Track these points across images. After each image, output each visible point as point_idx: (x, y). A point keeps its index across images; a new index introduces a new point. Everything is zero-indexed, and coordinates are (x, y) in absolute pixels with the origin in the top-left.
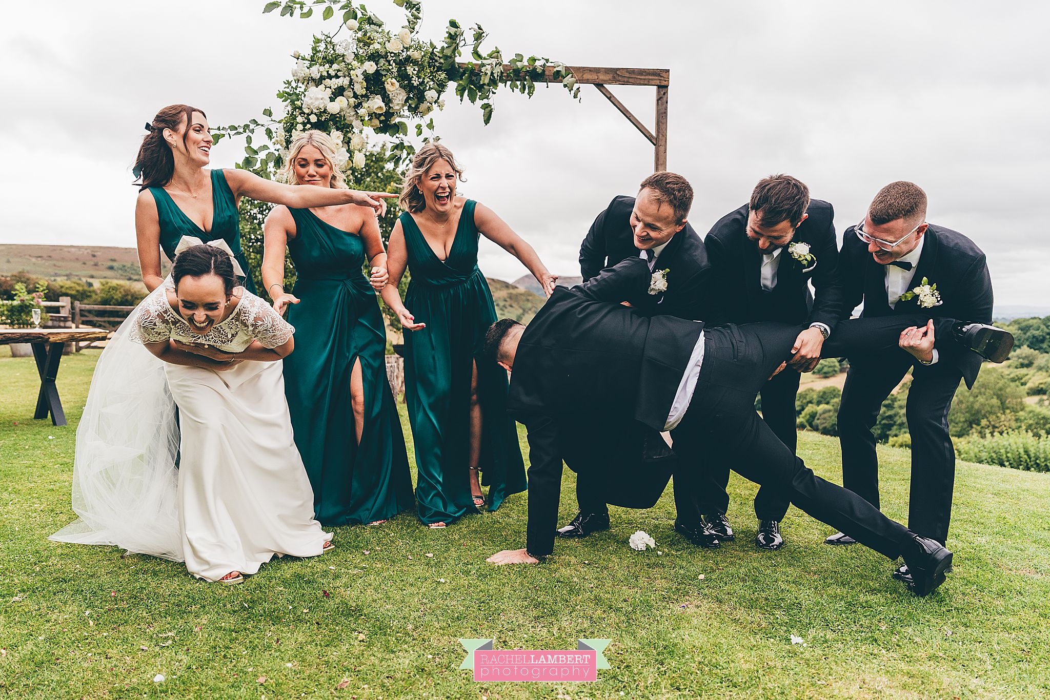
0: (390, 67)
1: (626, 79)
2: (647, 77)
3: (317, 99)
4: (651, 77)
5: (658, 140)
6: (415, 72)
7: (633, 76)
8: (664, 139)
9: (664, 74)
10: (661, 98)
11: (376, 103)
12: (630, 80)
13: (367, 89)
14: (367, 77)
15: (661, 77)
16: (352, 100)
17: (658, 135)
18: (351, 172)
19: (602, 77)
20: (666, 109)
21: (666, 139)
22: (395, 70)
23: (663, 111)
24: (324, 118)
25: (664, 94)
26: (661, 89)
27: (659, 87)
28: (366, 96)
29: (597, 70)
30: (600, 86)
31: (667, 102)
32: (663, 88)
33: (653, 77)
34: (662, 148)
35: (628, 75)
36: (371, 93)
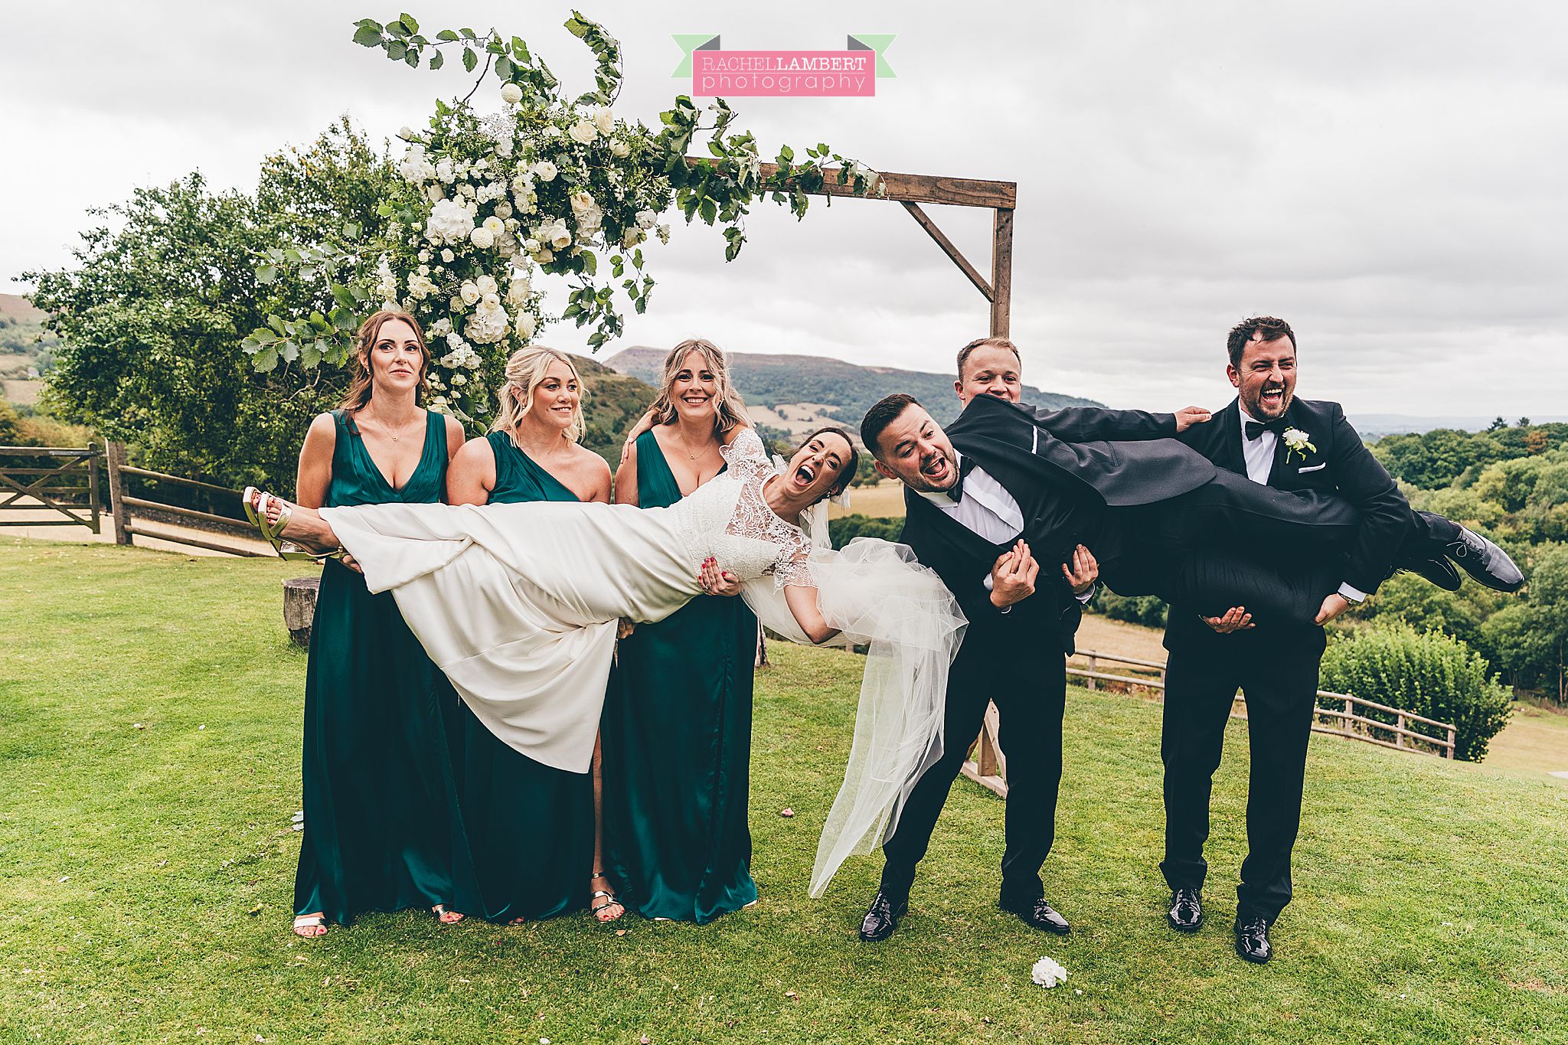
0: (579, 170)
1: (950, 196)
2: (982, 194)
3: (454, 222)
4: (988, 195)
5: (997, 294)
6: (620, 179)
7: (961, 191)
8: (1006, 292)
9: (1008, 191)
10: (1002, 227)
11: (556, 231)
12: (957, 197)
13: (539, 205)
14: (539, 186)
15: (1004, 194)
16: (512, 222)
17: (997, 287)
18: (508, 342)
19: (914, 190)
20: (1010, 245)
21: (1009, 294)
22: (586, 174)
23: (1005, 248)
24: (464, 252)
25: (1007, 221)
26: (1002, 214)
27: (1000, 210)
28: (537, 217)
29: (905, 180)
30: (910, 205)
31: (1011, 235)
32: (1005, 213)
33: (991, 195)
34: (1002, 307)
35: (953, 189)
36: (547, 211)
